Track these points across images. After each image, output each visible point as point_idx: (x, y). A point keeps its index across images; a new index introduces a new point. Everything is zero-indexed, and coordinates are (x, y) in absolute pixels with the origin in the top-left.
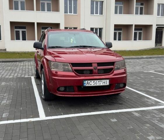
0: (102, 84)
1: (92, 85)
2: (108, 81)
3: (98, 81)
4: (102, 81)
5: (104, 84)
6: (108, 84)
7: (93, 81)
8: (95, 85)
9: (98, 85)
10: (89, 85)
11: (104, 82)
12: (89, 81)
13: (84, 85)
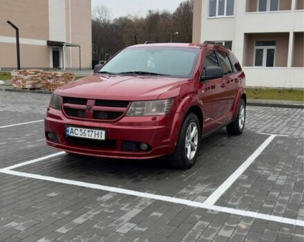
0: (93, 137)
1: (79, 136)
2: (104, 132)
3: (87, 130)
4: (94, 130)
5: (96, 138)
6: (103, 138)
7: (79, 129)
8: (83, 136)
9: (87, 137)
10: (74, 135)
11: (97, 133)
12: (74, 129)
13: (68, 133)
